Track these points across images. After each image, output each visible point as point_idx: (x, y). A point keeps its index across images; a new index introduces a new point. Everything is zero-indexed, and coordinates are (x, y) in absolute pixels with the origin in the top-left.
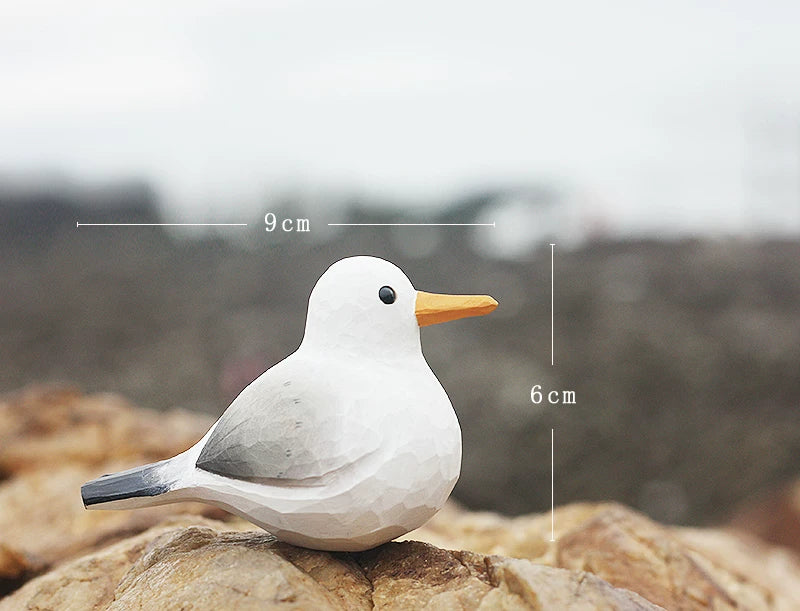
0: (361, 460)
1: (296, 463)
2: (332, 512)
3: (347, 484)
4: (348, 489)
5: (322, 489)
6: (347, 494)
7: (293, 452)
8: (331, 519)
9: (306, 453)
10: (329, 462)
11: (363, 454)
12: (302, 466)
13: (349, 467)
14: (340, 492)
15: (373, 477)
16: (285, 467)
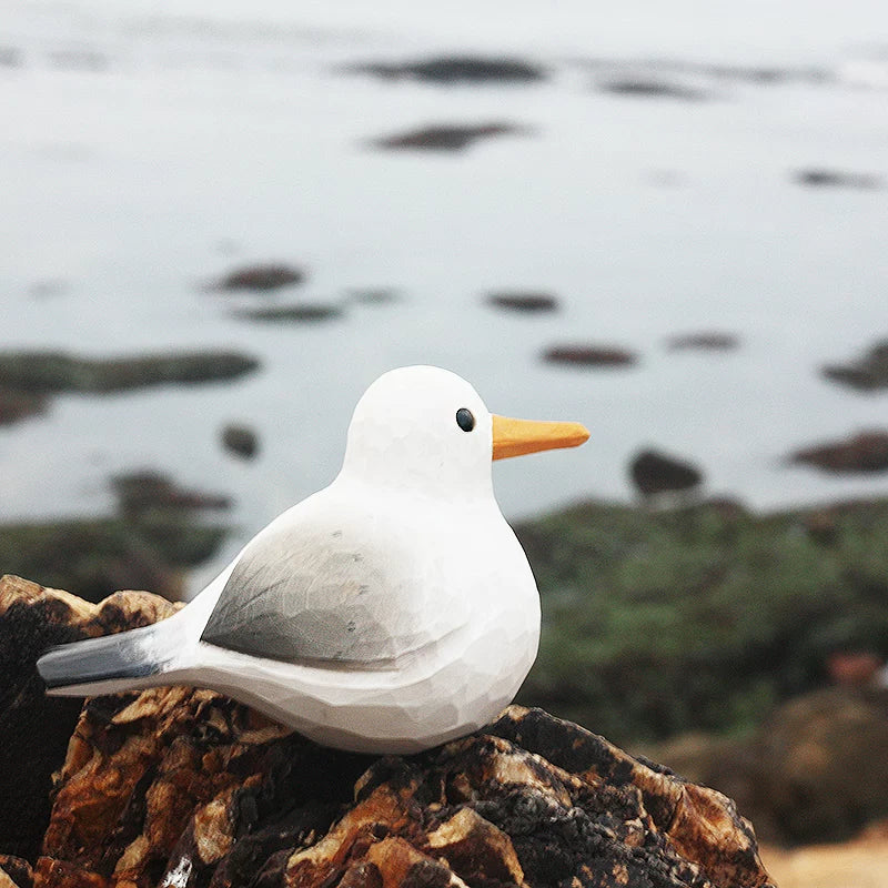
0: (445, 638)
1: (363, 640)
2: (402, 704)
3: (425, 670)
4: (427, 676)
5: (393, 674)
6: (426, 683)
7: (357, 626)
8: (399, 713)
9: (376, 627)
10: (407, 640)
11: (450, 630)
12: (369, 645)
13: (432, 646)
14: (416, 680)
15: (460, 659)
16: (344, 644)
